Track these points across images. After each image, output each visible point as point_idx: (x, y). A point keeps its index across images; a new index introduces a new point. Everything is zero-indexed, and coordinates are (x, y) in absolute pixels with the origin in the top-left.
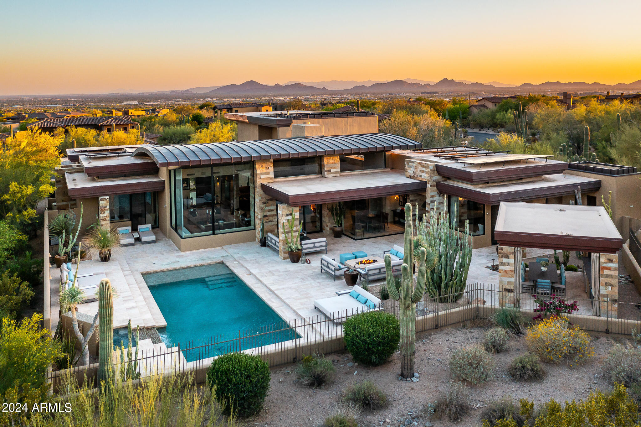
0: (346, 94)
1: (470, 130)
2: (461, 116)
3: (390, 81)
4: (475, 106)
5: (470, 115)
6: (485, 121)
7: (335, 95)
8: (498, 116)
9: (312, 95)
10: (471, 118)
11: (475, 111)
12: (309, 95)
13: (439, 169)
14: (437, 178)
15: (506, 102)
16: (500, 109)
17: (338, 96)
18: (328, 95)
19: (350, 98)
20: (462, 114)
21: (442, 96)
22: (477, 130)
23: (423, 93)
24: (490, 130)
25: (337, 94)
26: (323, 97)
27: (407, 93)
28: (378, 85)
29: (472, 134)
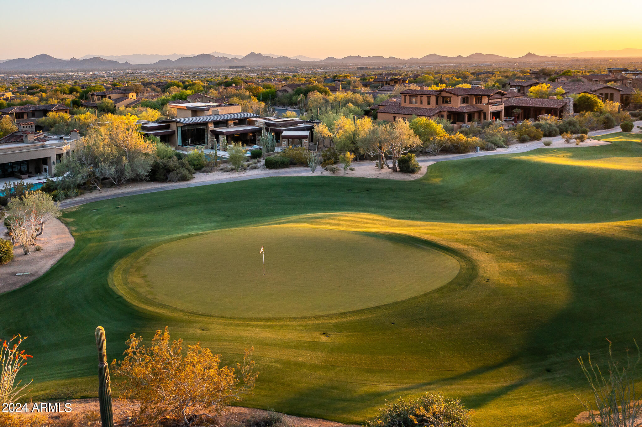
0: (150, 69)
1: (276, 108)
2: (270, 98)
3: (197, 54)
4: (280, 91)
5: (276, 97)
6: (286, 101)
7: (139, 70)
8: (294, 98)
9: (114, 71)
10: (277, 99)
11: (280, 94)
12: (111, 70)
13: (266, 123)
14: (266, 126)
15: (299, 89)
16: (295, 93)
17: (144, 72)
18: (132, 70)
19: (156, 73)
20: (271, 96)
21: (250, 70)
22: (280, 108)
23: (231, 67)
24: (289, 107)
25: (141, 69)
26: (127, 72)
27: (214, 67)
28: (184, 59)
29: (278, 110)
